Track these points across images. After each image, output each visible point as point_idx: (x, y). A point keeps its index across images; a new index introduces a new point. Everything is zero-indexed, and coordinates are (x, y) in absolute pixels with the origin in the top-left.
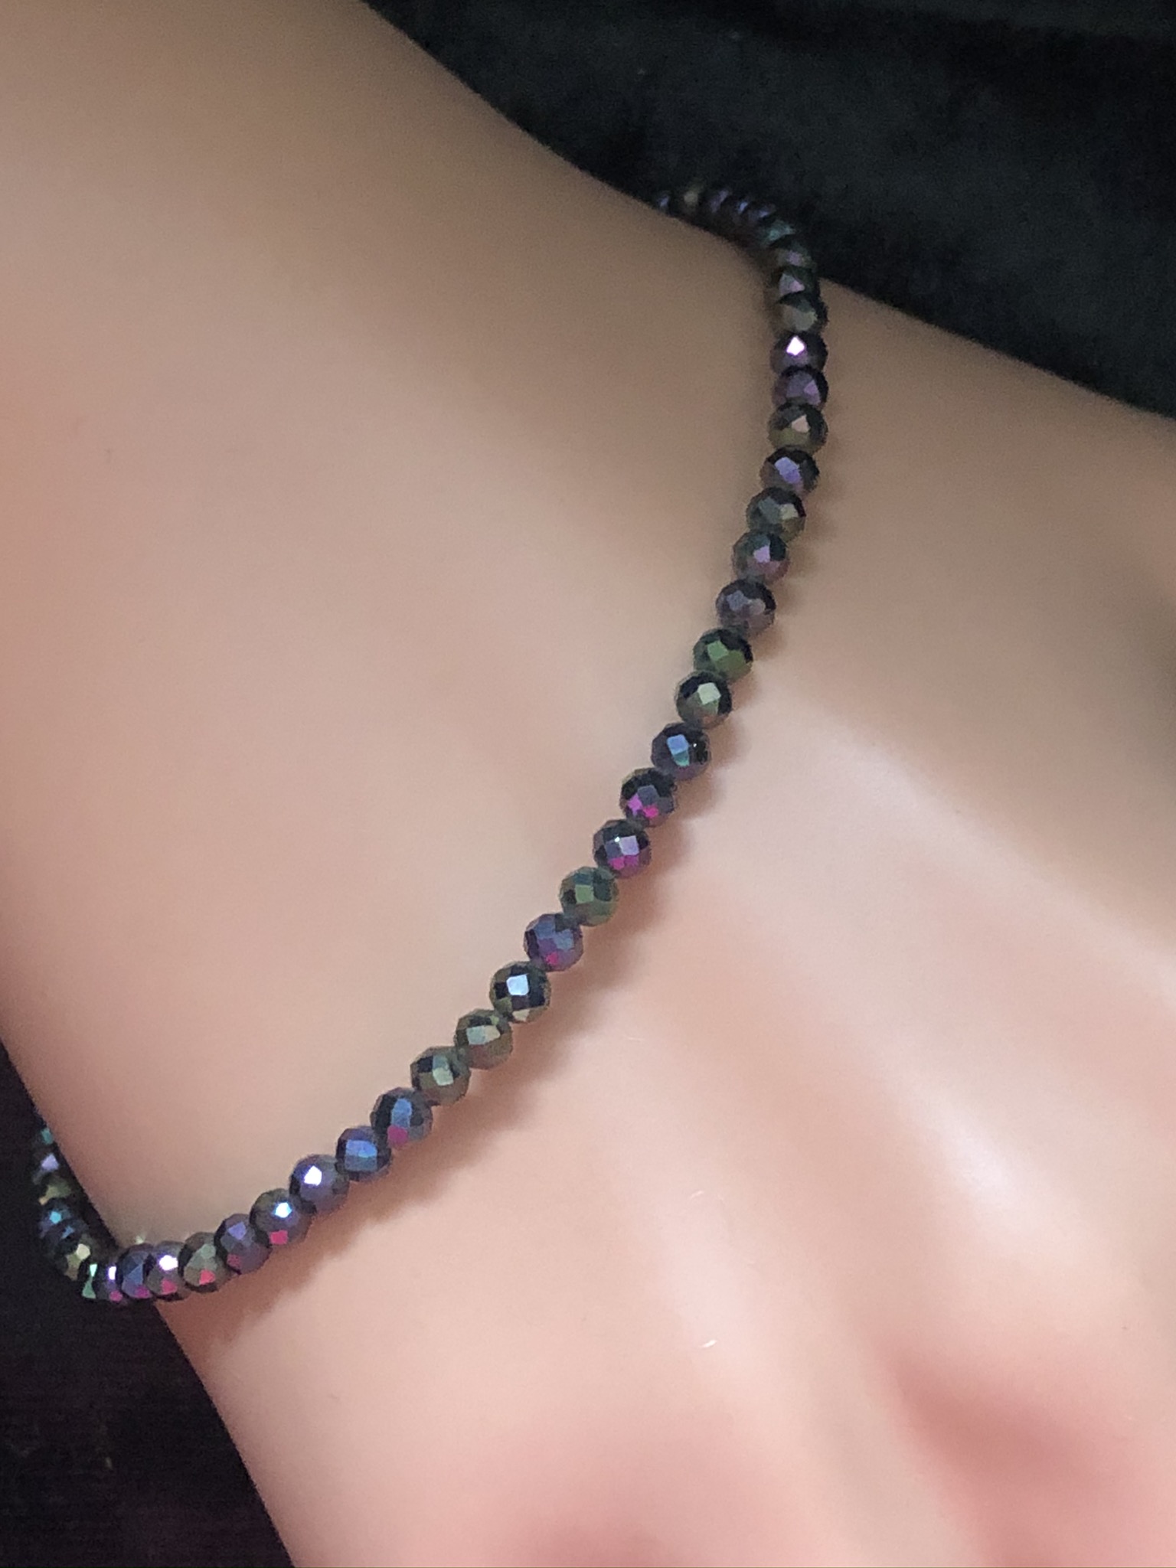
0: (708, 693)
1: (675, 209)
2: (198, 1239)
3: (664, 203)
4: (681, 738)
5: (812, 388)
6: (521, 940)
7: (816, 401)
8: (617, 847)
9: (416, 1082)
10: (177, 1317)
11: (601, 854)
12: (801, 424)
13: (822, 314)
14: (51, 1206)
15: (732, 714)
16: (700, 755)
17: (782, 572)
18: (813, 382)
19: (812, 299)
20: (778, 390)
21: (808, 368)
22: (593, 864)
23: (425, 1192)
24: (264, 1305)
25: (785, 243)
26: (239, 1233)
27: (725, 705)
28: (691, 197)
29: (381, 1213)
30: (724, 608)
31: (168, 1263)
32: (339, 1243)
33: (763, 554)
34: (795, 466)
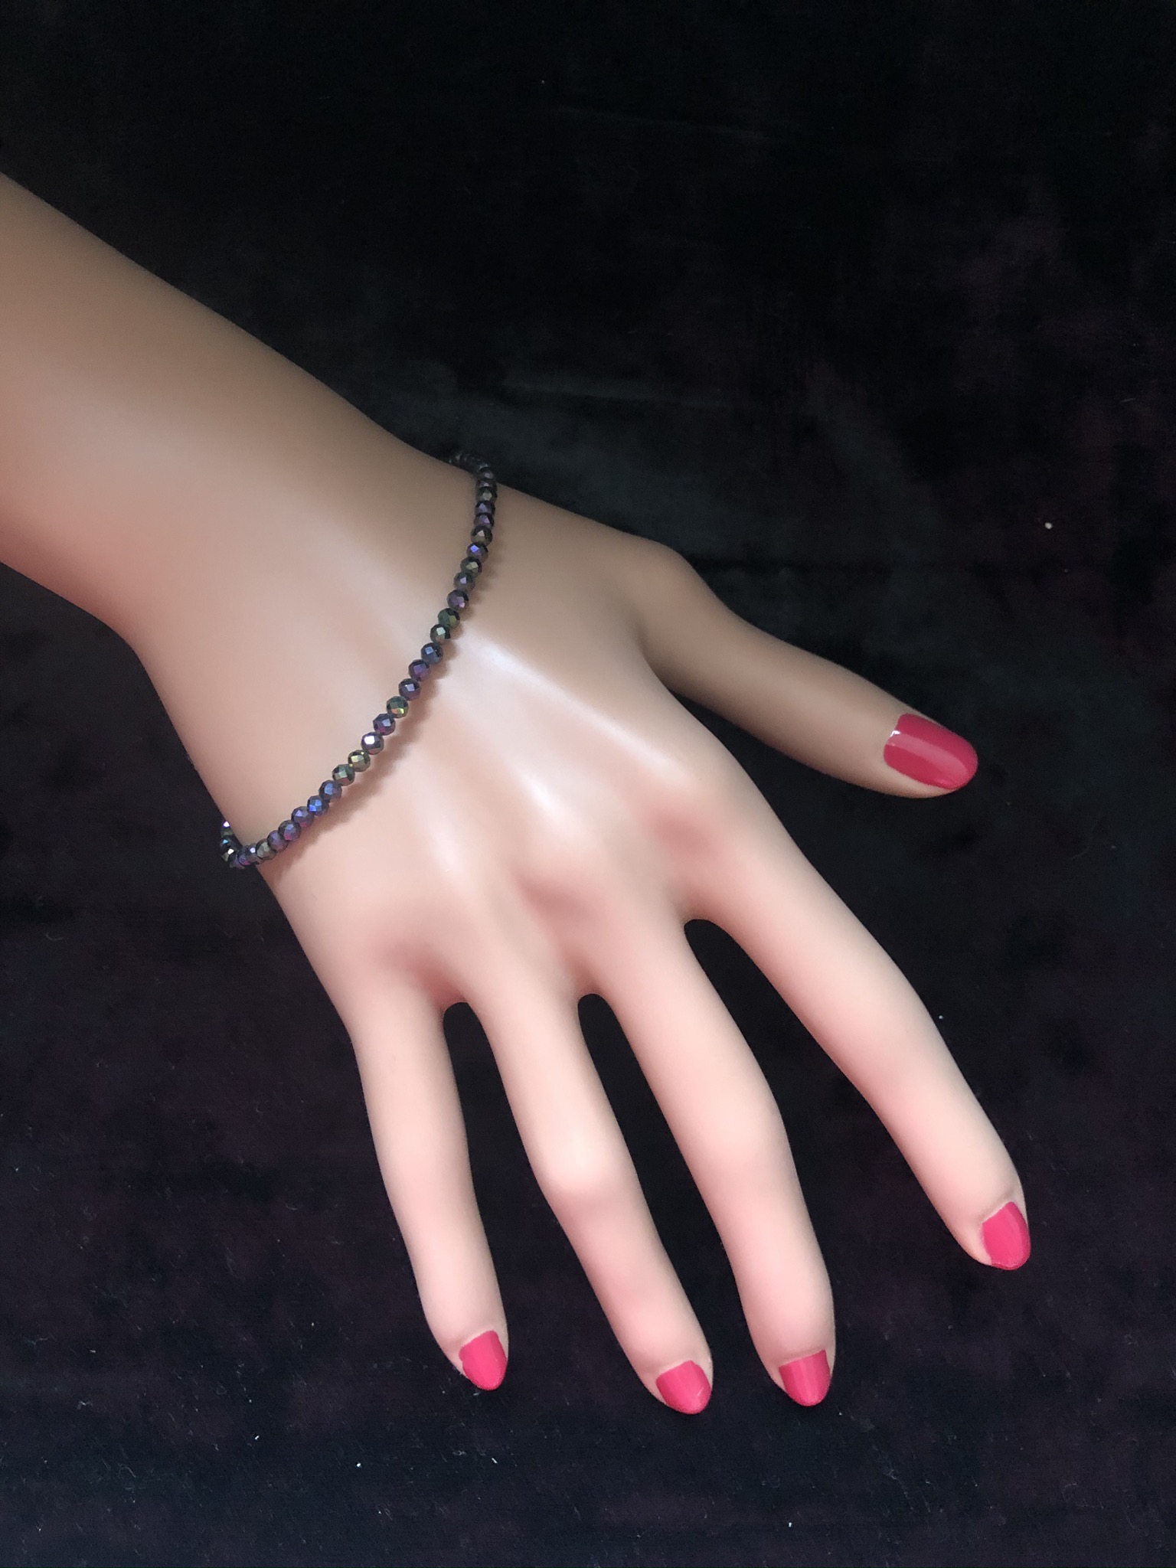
0: (441, 631)
1: (454, 464)
2: (262, 842)
3: (450, 461)
4: (431, 648)
5: (487, 521)
6: (372, 725)
7: (489, 526)
8: (406, 688)
9: (334, 776)
10: (263, 869)
11: (401, 691)
12: (481, 533)
13: (495, 496)
14: (225, 838)
15: (450, 639)
16: (439, 654)
17: (472, 588)
18: (487, 519)
19: (493, 491)
20: (475, 522)
21: (486, 514)
22: (399, 695)
23: (345, 820)
24: (289, 864)
25: (484, 470)
26: (276, 837)
27: (448, 636)
28: (458, 458)
29: (328, 827)
30: (450, 601)
31: (253, 850)
32: (313, 839)
33: (464, 580)
34: (477, 548)
